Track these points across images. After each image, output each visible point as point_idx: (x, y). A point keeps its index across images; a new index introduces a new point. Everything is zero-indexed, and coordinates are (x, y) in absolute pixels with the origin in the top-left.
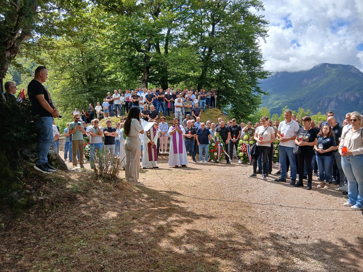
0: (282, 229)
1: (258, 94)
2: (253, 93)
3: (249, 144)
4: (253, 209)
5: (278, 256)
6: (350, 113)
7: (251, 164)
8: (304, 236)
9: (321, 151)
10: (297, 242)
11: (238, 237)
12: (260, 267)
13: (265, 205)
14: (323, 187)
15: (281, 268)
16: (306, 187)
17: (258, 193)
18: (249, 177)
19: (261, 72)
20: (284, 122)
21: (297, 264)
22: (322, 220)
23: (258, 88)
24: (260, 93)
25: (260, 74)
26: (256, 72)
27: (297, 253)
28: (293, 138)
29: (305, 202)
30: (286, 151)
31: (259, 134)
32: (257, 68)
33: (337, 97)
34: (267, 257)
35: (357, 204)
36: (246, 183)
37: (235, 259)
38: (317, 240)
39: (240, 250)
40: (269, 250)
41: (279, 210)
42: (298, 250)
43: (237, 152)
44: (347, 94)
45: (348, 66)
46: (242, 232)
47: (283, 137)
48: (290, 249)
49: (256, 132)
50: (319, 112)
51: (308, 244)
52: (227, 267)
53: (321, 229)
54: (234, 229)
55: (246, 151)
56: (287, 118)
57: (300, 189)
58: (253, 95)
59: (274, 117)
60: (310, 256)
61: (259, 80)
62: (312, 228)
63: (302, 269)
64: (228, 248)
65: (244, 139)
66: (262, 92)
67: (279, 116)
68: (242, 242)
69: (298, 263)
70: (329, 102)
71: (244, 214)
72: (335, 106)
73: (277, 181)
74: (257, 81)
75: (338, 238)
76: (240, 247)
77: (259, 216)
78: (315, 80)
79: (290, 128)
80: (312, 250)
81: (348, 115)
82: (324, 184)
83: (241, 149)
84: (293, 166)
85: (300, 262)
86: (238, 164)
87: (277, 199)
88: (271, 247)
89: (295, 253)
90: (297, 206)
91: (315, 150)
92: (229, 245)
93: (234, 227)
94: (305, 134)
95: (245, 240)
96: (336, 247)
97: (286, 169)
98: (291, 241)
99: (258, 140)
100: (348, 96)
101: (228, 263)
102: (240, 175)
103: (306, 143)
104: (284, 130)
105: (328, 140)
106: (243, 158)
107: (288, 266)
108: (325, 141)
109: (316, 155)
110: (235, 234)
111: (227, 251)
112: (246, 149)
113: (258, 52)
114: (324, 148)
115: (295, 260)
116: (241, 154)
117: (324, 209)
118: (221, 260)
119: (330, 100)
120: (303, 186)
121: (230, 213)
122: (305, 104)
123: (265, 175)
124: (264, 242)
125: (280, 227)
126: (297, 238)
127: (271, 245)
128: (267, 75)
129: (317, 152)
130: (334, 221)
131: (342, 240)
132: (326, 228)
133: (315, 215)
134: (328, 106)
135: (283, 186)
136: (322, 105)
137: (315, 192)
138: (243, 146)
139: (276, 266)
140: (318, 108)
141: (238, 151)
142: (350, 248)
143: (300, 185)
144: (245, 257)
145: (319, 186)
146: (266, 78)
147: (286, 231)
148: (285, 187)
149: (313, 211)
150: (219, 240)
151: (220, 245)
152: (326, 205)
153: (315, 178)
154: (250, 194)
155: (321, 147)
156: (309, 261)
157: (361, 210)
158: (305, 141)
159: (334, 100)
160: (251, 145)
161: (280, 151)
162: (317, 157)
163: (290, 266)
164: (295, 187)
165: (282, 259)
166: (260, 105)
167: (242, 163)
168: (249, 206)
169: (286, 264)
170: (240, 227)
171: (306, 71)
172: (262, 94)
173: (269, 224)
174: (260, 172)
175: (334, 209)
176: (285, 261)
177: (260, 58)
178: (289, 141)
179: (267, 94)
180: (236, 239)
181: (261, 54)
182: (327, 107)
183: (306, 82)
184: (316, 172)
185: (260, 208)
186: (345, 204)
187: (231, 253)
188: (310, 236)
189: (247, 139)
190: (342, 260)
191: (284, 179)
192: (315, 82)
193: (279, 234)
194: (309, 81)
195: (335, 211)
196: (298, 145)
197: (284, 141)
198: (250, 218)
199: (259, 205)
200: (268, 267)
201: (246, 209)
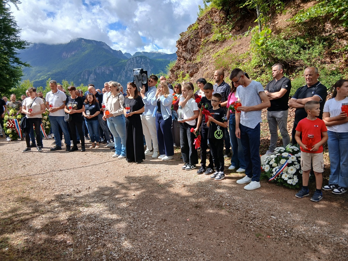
0: (65, 189)
1: (18, 66)
2: (12, 65)
3: (17, 119)
4: (34, 180)
5: (65, 211)
6: (107, 82)
7: (22, 140)
8: (85, 188)
9: (89, 116)
10: (80, 195)
11: (23, 209)
12: (51, 226)
13: (45, 173)
14: (94, 147)
15: (70, 219)
16: (80, 150)
17: (36, 165)
18: (22, 152)
19: (17, 41)
20: (51, 92)
21: (83, 212)
22: (98, 172)
23: (16, 59)
24: (20, 65)
25: (16, 44)
26: (12, 41)
27: (82, 203)
28: (62, 108)
29: (81, 162)
30: (57, 120)
31: (27, 106)
32: (12, 37)
33: (95, 70)
34: (57, 216)
35: (122, 154)
36: (21, 158)
37: (24, 229)
38: (96, 188)
39: (28, 219)
40: (56, 209)
41: (60, 174)
42: (83, 201)
43: (4, 130)
44: (103, 68)
45: (100, 42)
46: (27, 203)
47: (52, 107)
48: (75, 202)
49: (24, 104)
50: (82, 84)
51: (90, 194)
52: (18, 238)
53: (98, 179)
54: (18, 203)
55: (15, 127)
56: (53, 89)
57: (76, 153)
58: (12, 66)
59: (39, 90)
60: (93, 202)
61: (16, 50)
62: (91, 180)
63: (88, 214)
64: (15, 221)
65: (10, 114)
66: (22, 64)
67: (44, 88)
68: (28, 211)
69: (84, 210)
70: (89, 75)
71: (25, 187)
72: (94, 78)
73: (53, 150)
74: (15, 51)
75: (112, 182)
76: (27, 217)
77: (41, 185)
78: (73, 53)
79: (58, 98)
80: (93, 197)
81: (106, 84)
82: (96, 145)
83: (8, 125)
84: (66, 134)
85: (86, 209)
86: (8, 142)
87: (56, 165)
88: (58, 206)
89: (80, 204)
90: (75, 167)
91: (83, 116)
92: (15, 219)
93: (16, 202)
94: (73, 102)
95: (31, 209)
96: (111, 189)
97: (60, 138)
98: (75, 196)
99: (28, 113)
100: (104, 69)
101: (18, 235)
102: (12, 152)
103: (75, 111)
104: (52, 101)
105: (94, 106)
106: (12, 135)
107: (76, 216)
108: (91, 108)
109: (86, 121)
110: (19, 208)
111: (15, 225)
112: (14, 125)
113: (11, 19)
114: (91, 114)
115: (81, 209)
116: (9, 131)
117: (98, 164)
118: (10, 234)
119: (89, 73)
120: (78, 150)
121: (9, 190)
122: (67, 76)
123: (40, 147)
124: (50, 205)
125: (63, 187)
126: (80, 192)
127: (58, 205)
128: (25, 45)
129: (86, 118)
130: (107, 171)
131: (115, 182)
132: (102, 178)
133: (92, 170)
134: (88, 78)
135: (59, 153)
136: (83, 78)
137: (88, 152)
138: (10, 122)
139: (66, 219)
140: (80, 80)
141: (4, 128)
142: (121, 186)
143: (75, 149)
144: (35, 223)
145: (91, 147)
146: (24, 48)
147: (69, 190)
148: (62, 154)
149: (89, 167)
150: (3, 219)
151: (5, 222)
152: (100, 160)
153: (87, 141)
154: (27, 168)
155: (88, 113)
156: (92, 206)
157: (125, 158)
158: (74, 109)
159: (93, 73)
160: (19, 120)
161: (51, 122)
162: (86, 122)
163: (78, 215)
164: (70, 152)
165: (69, 212)
166: (22, 77)
167: (12, 141)
168: (29, 178)
169: (74, 215)
170: (23, 200)
171: (64, 44)
172: (23, 66)
173: (53, 188)
174: (34, 145)
175: (106, 161)
176: (72, 213)
177: (14, 26)
178: (58, 111)
179: (28, 65)
180: (21, 211)
181: (15, 22)
182: (88, 80)
183: (66, 55)
184: (87, 136)
185: (41, 177)
186: (113, 156)
187: (19, 225)
188: (90, 187)
189: (14, 114)
190: (117, 196)
191: (59, 147)
192: (74, 55)
193: (63, 194)
194: (68, 54)
195: (107, 163)
196: (68, 114)
197: (53, 111)
198: (32, 189)
199: (39, 175)
200: (58, 223)
201: (27, 182)
